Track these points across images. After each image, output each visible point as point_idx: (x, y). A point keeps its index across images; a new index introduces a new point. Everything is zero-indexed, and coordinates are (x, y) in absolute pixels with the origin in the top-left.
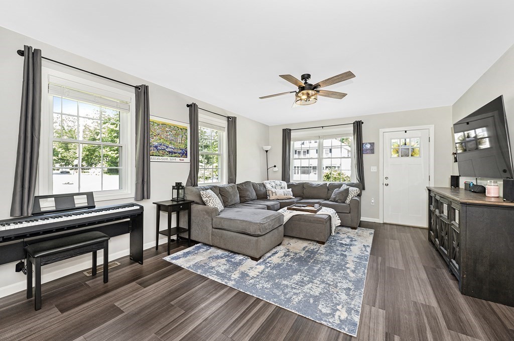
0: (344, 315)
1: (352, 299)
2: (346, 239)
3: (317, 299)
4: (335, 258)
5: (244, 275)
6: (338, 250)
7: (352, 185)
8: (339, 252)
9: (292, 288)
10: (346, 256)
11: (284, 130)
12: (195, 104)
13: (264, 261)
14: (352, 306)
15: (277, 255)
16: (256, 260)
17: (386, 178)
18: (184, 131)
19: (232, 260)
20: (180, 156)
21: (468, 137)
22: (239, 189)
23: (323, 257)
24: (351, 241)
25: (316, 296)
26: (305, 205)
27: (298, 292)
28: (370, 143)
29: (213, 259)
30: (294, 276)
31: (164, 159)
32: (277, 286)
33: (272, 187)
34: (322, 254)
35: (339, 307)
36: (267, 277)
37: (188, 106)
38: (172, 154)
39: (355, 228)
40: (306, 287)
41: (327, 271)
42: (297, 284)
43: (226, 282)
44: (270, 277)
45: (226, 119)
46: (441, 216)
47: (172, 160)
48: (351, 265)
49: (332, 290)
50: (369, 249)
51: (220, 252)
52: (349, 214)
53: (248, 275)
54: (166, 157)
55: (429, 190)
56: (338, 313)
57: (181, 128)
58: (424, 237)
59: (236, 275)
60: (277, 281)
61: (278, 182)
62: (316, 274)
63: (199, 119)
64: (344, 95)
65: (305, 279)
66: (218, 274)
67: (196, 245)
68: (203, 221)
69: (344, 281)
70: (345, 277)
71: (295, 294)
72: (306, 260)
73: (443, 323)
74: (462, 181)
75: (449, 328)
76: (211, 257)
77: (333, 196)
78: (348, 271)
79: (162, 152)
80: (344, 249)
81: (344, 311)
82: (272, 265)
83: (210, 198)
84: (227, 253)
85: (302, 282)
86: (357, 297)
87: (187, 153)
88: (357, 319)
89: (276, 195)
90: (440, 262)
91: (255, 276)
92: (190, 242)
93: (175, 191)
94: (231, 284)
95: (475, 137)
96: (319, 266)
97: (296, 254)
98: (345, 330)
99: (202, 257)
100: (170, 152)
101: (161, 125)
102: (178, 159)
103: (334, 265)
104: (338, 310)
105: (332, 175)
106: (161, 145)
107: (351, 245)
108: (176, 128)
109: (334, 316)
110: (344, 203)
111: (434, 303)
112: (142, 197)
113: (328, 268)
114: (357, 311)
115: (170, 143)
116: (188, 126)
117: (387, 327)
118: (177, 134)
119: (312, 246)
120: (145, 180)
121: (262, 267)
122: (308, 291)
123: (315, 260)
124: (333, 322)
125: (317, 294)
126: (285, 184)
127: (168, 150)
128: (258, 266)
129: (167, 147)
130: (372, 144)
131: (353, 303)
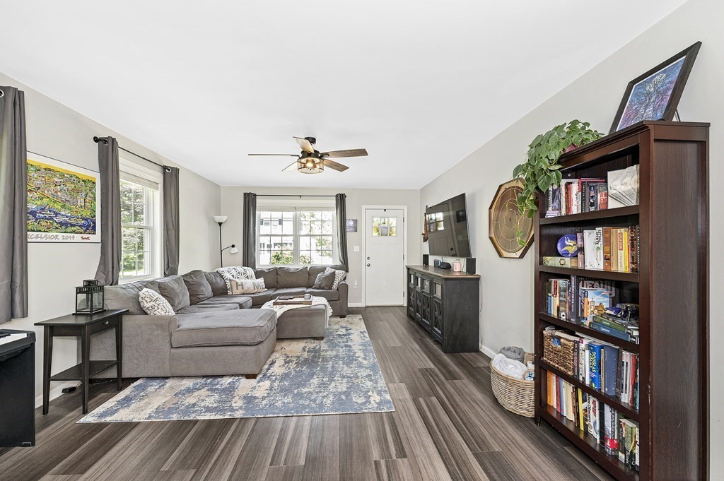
0: (378, 399)
1: (376, 383)
2: (340, 329)
3: (347, 394)
4: (342, 351)
5: (249, 400)
6: (340, 342)
7: (336, 267)
8: (342, 344)
9: (317, 393)
10: (350, 346)
11: (247, 195)
12: (114, 140)
13: (264, 375)
14: (380, 389)
15: (276, 365)
16: (254, 376)
17: (368, 258)
18: (90, 185)
19: (217, 387)
20: (82, 230)
21: (431, 219)
22: (187, 283)
23: (329, 353)
24: (347, 330)
25: (346, 392)
26: (292, 297)
27: (325, 394)
28: (353, 220)
29: (184, 394)
30: (311, 381)
31: (50, 238)
32: (300, 396)
33: (233, 276)
34: (326, 350)
35: (370, 393)
36: (281, 391)
37: (96, 140)
38: (67, 227)
39: (344, 317)
40: (330, 387)
41: (342, 365)
42: (319, 387)
43: (230, 415)
44: (284, 391)
45: (160, 169)
46: (423, 292)
47: (67, 237)
48: (359, 354)
49: (356, 381)
50: (367, 335)
51: (188, 383)
52: (338, 302)
53: (255, 398)
54: (55, 234)
55: (408, 269)
56: (372, 399)
57: (85, 179)
58: (404, 314)
59: (238, 403)
60: (296, 391)
61: (240, 269)
62: (333, 371)
63: (121, 167)
64: (347, 168)
65: (324, 380)
66: (208, 410)
67: (132, 385)
68: (149, 340)
69: (362, 370)
70: (361, 366)
71: (324, 397)
72: (313, 360)
73: (443, 378)
74: (432, 260)
75: (447, 379)
76: (179, 393)
77: (317, 281)
78: (360, 359)
79: (45, 224)
80: (344, 340)
81: (375, 394)
82: (278, 377)
83: (158, 302)
84: (202, 381)
85: (323, 384)
86: (379, 380)
87: (95, 226)
88: (388, 397)
89: (243, 288)
90: (422, 333)
91: (266, 395)
92: (121, 383)
93: (82, 297)
94: (238, 415)
95: (436, 220)
96: (330, 363)
97: (298, 357)
98: (385, 410)
99: (160, 398)
100: (61, 224)
101: (42, 170)
102: (78, 237)
103: (344, 358)
104: (370, 396)
105: (284, 255)
106: (43, 209)
107: (349, 334)
108: (72, 178)
109: (370, 402)
110: (331, 289)
111: (432, 366)
112: (10, 316)
113: (341, 362)
114: (385, 391)
115: (63, 206)
116: (97, 177)
117: (411, 394)
118: (76, 191)
119: (312, 345)
120: (18, 280)
121: (267, 383)
122: (335, 390)
123: (323, 358)
124: (372, 407)
125: (345, 389)
126: (250, 271)
127: (59, 219)
128: (261, 384)
129: (56, 214)
130: (355, 221)
131: (379, 386)
